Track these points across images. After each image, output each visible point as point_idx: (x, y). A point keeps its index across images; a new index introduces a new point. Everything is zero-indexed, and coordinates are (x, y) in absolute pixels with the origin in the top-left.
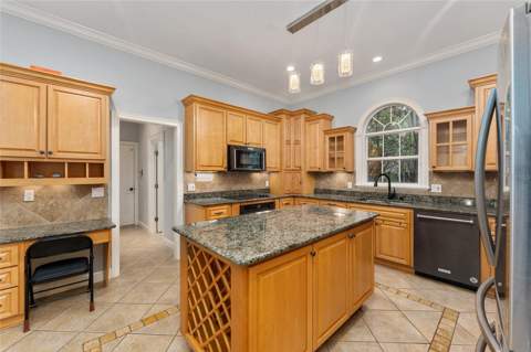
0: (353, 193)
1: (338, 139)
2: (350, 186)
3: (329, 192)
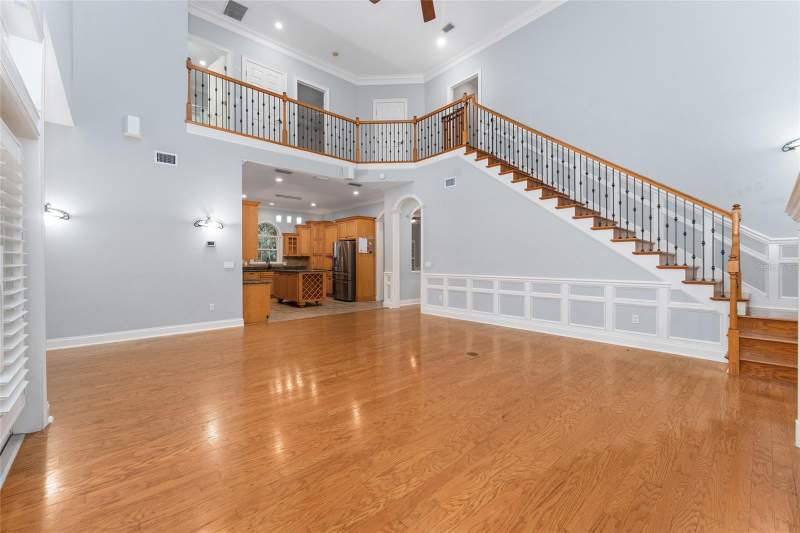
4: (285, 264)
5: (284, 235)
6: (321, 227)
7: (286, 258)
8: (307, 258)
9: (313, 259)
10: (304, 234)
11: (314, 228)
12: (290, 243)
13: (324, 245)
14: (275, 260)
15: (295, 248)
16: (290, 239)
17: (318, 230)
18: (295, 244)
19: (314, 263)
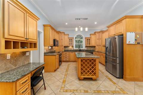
0: (73, 50)
1: (71, 40)
2: (72, 49)
3: (68, 50)
4: (86, 49)
5: (85, 38)
6: (101, 34)
7: (86, 47)
8: (95, 47)
9: (97, 47)
10: (93, 37)
11: (97, 34)
12: (87, 41)
13: (102, 41)
14: (82, 47)
15: (89, 43)
16: (87, 39)
17: (99, 35)
18: (90, 41)
19: (97, 49)
